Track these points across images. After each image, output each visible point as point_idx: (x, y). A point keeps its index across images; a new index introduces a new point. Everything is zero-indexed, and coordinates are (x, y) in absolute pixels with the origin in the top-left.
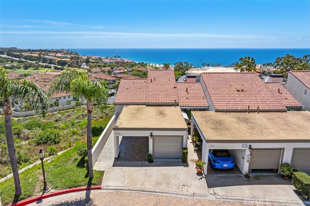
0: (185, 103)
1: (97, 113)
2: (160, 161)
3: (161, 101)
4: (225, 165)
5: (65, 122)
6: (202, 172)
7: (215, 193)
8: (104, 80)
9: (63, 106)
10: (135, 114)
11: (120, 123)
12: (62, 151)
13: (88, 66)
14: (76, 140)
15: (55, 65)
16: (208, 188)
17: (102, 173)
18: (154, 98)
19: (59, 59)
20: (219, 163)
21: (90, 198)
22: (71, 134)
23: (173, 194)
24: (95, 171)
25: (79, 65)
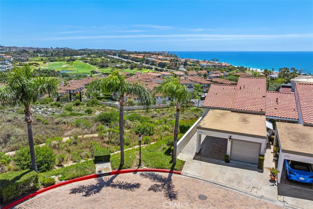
0: (272, 113)
1: (188, 114)
2: (236, 163)
3: (247, 109)
4: (302, 179)
5: (159, 119)
6: (276, 180)
7: (284, 201)
8: (199, 83)
9: (159, 105)
10: (219, 117)
11: (203, 124)
12: (154, 142)
13: (185, 68)
14: (167, 135)
15: (156, 66)
16: (278, 195)
17: (183, 163)
18: (240, 105)
19: (160, 61)
20: (295, 175)
21: (171, 179)
22: (163, 129)
23: (242, 192)
24: (178, 160)
25: (177, 68)
